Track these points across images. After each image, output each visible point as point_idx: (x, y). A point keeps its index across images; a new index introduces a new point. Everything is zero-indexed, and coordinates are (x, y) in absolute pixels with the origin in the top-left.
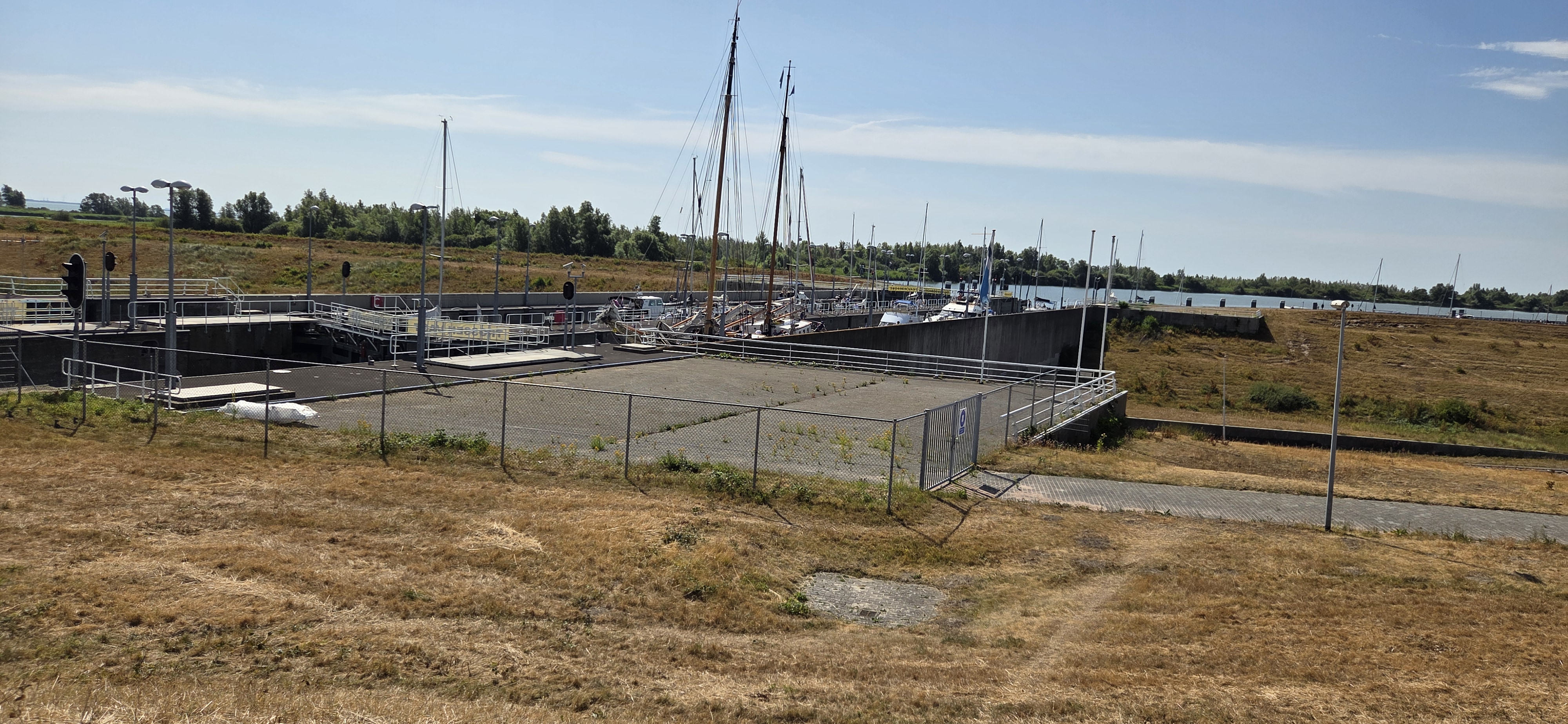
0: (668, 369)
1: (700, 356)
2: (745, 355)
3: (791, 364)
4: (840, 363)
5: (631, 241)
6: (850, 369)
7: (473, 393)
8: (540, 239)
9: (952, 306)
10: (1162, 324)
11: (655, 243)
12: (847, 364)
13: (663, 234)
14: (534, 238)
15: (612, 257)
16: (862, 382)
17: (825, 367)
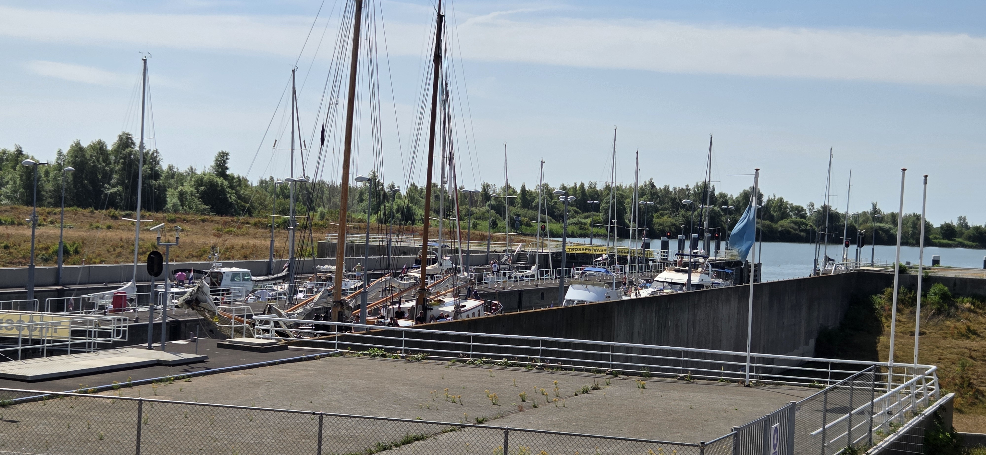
0: (303, 373)
1: (342, 354)
2: (406, 352)
3: (472, 363)
4: (543, 361)
5: (188, 188)
6: (558, 368)
7: (45, 415)
8: (58, 189)
9: (668, 275)
10: (956, 295)
11: (223, 191)
12: (552, 361)
13: (233, 178)
14: (49, 187)
15: (165, 211)
16: (582, 387)
17: (521, 366)
